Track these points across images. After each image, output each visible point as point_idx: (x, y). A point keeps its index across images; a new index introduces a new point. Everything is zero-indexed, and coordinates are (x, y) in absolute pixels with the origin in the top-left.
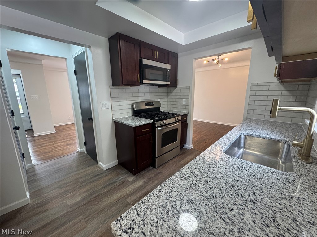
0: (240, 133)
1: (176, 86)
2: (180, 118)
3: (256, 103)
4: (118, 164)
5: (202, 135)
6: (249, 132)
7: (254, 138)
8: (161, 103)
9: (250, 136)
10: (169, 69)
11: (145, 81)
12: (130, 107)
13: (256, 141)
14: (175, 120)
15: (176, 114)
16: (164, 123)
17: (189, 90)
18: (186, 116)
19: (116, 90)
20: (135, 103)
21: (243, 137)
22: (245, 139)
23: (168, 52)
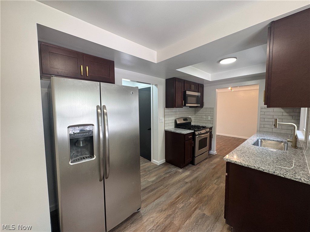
0: (258, 138)
1: (203, 107)
2: (208, 130)
3: (266, 120)
4: (165, 162)
5: (220, 145)
6: (263, 138)
7: (267, 141)
8: (192, 119)
9: (264, 139)
10: (199, 96)
11: (187, 105)
12: (174, 121)
13: (268, 143)
14: (206, 131)
15: (206, 127)
16: (200, 133)
17: (212, 110)
18: (211, 128)
19: (168, 110)
20: (177, 119)
21: (260, 140)
22: (261, 142)
23: (199, 84)
